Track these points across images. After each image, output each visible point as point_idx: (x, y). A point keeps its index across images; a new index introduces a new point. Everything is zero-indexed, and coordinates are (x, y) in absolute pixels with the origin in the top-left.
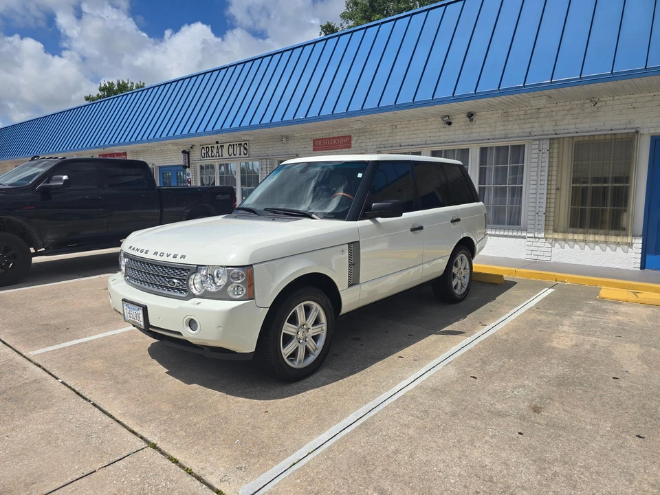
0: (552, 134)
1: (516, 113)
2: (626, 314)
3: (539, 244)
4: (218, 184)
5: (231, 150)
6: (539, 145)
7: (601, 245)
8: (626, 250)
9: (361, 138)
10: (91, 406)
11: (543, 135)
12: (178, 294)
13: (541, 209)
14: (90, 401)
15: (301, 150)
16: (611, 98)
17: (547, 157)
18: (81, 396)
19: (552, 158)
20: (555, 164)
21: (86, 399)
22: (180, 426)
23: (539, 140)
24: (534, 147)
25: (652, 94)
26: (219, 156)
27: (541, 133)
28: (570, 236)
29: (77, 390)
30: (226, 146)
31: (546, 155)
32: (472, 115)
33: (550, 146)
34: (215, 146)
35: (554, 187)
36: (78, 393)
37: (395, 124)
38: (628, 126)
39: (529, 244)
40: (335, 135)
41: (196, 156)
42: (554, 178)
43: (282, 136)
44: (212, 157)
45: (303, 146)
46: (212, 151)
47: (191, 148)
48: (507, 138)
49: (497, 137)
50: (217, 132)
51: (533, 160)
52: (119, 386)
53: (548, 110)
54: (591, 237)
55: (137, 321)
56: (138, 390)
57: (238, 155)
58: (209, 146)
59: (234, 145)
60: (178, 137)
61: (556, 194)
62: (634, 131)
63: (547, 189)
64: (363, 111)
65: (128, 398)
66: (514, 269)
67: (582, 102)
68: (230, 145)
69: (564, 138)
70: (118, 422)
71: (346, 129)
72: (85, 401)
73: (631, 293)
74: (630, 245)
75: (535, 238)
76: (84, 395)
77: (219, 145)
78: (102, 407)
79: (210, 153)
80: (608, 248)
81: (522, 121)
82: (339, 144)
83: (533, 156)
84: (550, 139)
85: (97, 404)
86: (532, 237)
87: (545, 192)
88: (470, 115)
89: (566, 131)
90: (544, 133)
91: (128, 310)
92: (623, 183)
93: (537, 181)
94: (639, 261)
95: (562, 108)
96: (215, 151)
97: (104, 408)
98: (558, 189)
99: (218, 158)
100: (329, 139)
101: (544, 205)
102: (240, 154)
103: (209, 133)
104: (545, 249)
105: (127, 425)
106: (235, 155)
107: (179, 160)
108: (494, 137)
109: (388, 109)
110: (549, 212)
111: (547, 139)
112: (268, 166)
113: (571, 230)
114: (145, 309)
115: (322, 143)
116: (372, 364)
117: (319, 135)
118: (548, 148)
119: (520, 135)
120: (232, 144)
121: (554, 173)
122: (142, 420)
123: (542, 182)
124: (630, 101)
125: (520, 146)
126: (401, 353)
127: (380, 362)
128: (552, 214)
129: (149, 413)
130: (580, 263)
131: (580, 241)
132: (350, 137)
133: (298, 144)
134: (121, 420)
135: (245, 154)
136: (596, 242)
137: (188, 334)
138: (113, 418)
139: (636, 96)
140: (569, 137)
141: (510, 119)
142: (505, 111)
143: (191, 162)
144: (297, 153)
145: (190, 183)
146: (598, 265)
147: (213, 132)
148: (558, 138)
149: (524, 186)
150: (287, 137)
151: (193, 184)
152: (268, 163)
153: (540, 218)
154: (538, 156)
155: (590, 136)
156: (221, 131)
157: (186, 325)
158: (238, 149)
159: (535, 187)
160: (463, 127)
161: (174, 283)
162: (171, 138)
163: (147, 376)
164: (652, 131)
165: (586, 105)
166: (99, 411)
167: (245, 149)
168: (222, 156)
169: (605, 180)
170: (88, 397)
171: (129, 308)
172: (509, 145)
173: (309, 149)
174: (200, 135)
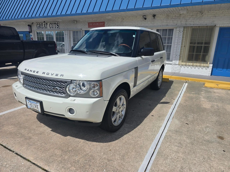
0: (184, 25)
1: (171, 16)
2: (218, 93)
3: (176, 67)
4: (45, 40)
5: (51, 26)
6: (179, 29)
7: (198, 67)
8: (206, 69)
9: (109, 23)
10: (15, 155)
11: (181, 25)
12: (60, 95)
13: (178, 54)
14: (13, 152)
15: (83, 27)
16: (207, 12)
17: (182, 34)
18: (7, 148)
19: (184, 34)
20: (185, 37)
21: (11, 151)
22: (71, 164)
23: (179, 27)
24: (177, 30)
25: (222, 11)
26: (45, 28)
27: (180, 24)
28: (188, 64)
29: (4, 145)
30: (49, 24)
31: (182, 33)
32: (155, 16)
33: (184, 29)
34: (44, 23)
35: (183, 45)
36: (5, 147)
37: (123, 18)
38: (213, 23)
39: (173, 66)
40: (98, 21)
41: (34, 28)
42: (184, 42)
43: (74, 20)
44: (42, 28)
45: (84, 25)
46: (42, 26)
47: (32, 24)
48: (167, 26)
49: (164, 25)
50: (45, 17)
51: (177, 35)
52: (27, 141)
53: (184, 15)
54: (195, 64)
55: (36, 109)
56: (39, 142)
57: (54, 28)
58: (41, 23)
59: (52, 23)
60: (26, 18)
61: (184, 48)
62: (214, 25)
63: (181, 46)
64: (112, 11)
65: (35, 148)
66: (171, 76)
67: (197, 13)
68: (50, 23)
69: (189, 27)
70: (34, 164)
71: (103, 19)
72: (11, 152)
73: (216, 85)
74: (208, 67)
75: (175, 64)
76: (9, 148)
77: (45, 23)
78: (22, 155)
79: (41, 26)
80: (200, 68)
81: (174, 19)
82: (100, 25)
83: (177, 33)
84: (184, 27)
85: (19, 153)
86: (174, 64)
87: (180, 47)
88: (154, 16)
89: (190, 24)
90: (182, 24)
91: (30, 103)
92: (208, 44)
93: (177, 43)
94: (211, 73)
95: (189, 15)
96: (43, 26)
97: (23, 156)
98: (184, 46)
99: (45, 29)
100: (95, 23)
101: (179, 52)
102: (55, 28)
103: (41, 17)
104: (178, 68)
105: (40, 165)
106: (53, 28)
107: (27, 29)
108: (162, 25)
109: (123, 10)
110: (181, 55)
111: (183, 27)
112: (68, 33)
113: (188, 61)
114: (41, 103)
115: (92, 24)
116: (143, 120)
117: (91, 21)
118: (183, 31)
119: (173, 25)
120: (51, 23)
121: (184, 40)
122: (48, 162)
123: (179, 44)
124: (214, 13)
125: (171, 29)
126: (151, 114)
127: (146, 119)
128: (182, 56)
129: (50, 157)
130: (190, 73)
131: (191, 65)
132: (104, 22)
133: (81, 24)
134: (36, 163)
135: (57, 28)
136: (197, 66)
137: (69, 116)
138: (30, 162)
139: (216, 11)
140: (191, 26)
141: (169, 18)
142: (167, 15)
143: (32, 30)
144: (81, 28)
145: (32, 39)
146: (196, 74)
147: (43, 17)
148: (187, 27)
149: (172, 45)
150: (76, 21)
151: (34, 40)
152: (68, 32)
153: (177, 57)
154: (179, 33)
155: (198, 26)
156: (47, 16)
157: (67, 111)
158: (54, 25)
159: (176, 45)
160: (151, 21)
161: (57, 89)
162: (23, 19)
163: (41, 134)
164: (221, 25)
165: (198, 14)
166: (21, 158)
167: (57, 25)
168: (47, 28)
169: (202, 43)
170: (11, 149)
171: (30, 102)
172: (168, 29)
173: (86, 27)
174: (37, 18)
